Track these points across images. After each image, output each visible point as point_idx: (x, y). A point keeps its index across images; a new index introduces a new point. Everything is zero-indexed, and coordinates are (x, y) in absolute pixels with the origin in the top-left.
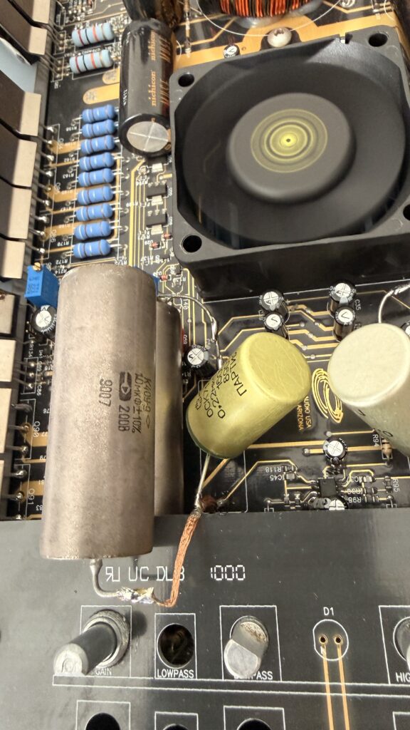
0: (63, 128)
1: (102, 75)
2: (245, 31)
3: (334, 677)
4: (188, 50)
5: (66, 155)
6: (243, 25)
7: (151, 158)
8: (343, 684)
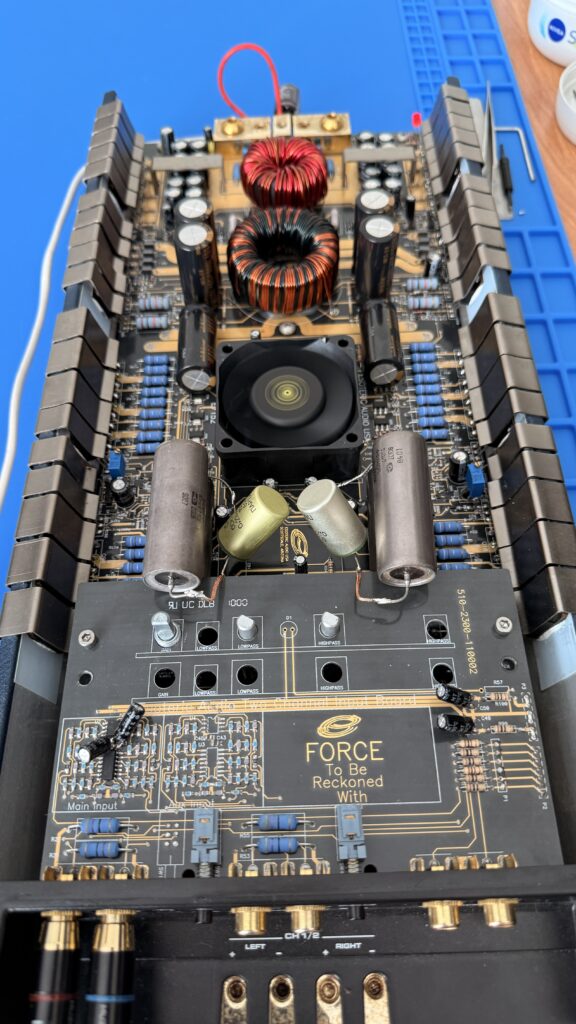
0: (127, 366)
1: (158, 334)
2: (264, 319)
3: (289, 644)
4: (224, 326)
5: (129, 385)
6: (264, 315)
7: (194, 394)
8: (293, 647)
